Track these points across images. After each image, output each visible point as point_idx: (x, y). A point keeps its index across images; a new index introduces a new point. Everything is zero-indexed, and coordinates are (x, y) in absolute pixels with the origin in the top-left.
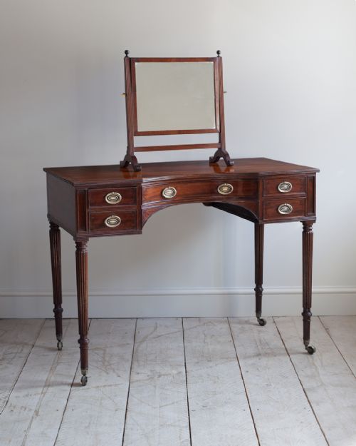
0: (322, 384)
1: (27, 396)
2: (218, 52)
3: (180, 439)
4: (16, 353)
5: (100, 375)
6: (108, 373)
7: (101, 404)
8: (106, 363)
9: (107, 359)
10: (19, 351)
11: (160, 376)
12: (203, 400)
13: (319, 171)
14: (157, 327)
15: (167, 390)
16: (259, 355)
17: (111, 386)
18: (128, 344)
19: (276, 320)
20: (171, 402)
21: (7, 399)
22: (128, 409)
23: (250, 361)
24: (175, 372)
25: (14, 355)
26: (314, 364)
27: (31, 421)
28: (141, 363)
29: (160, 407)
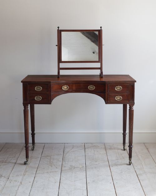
0: (145, 172)
1: (17, 176)
2: (101, 27)
4: (13, 158)
5: (48, 167)
6: (52, 167)
7: (49, 179)
8: (51, 162)
9: (52, 160)
11: (74, 168)
12: (93, 179)
14: (73, 147)
15: (77, 174)
17: (53, 172)
18: (61, 154)
20: (79, 179)
21: (8, 177)
22: (61, 182)
23: (114, 162)
24: (81, 166)
25: (11, 158)
26: (141, 164)
27: (19, 187)
28: (66, 162)
29: (74, 181)
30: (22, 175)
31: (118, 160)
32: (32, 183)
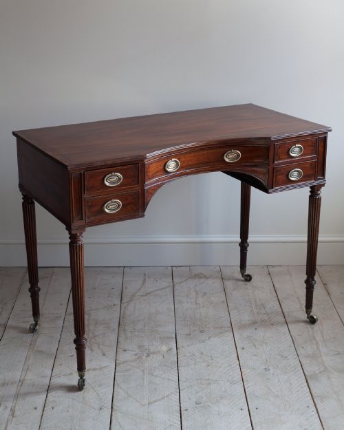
0: (326, 369)
8: (90, 335)
9: (91, 328)
11: (148, 355)
12: (196, 393)
13: (331, 130)
14: (145, 279)
15: (156, 376)
16: (254, 323)
17: (95, 369)
18: (114, 305)
19: (271, 269)
20: (161, 397)
22: (114, 407)
23: (246, 333)
24: (164, 348)
26: (314, 338)
27: (7, 425)
28: (129, 334)
29: (149, 404)
30: (15, 382)
31: (256, 325)
32: (41, 411)
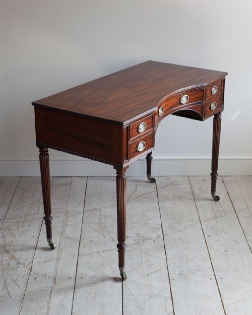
3: (166, 312)
4: (34, 214)
5: (99, 239)
6: (104, 237)
10: (36, 212)
11: (144, 241)
12: (179, 268)
13: (226, 74)
14: (137, 186)
15: (151, 255)
16: (216, 217)
17: (108, 251)
19: (224, 179)
20: (155, 270)
21: (31, 266)
24: (155, 235)
25: (32, 216)
29: (147, 275)
30: (54, 259)
31: (217, 219)
